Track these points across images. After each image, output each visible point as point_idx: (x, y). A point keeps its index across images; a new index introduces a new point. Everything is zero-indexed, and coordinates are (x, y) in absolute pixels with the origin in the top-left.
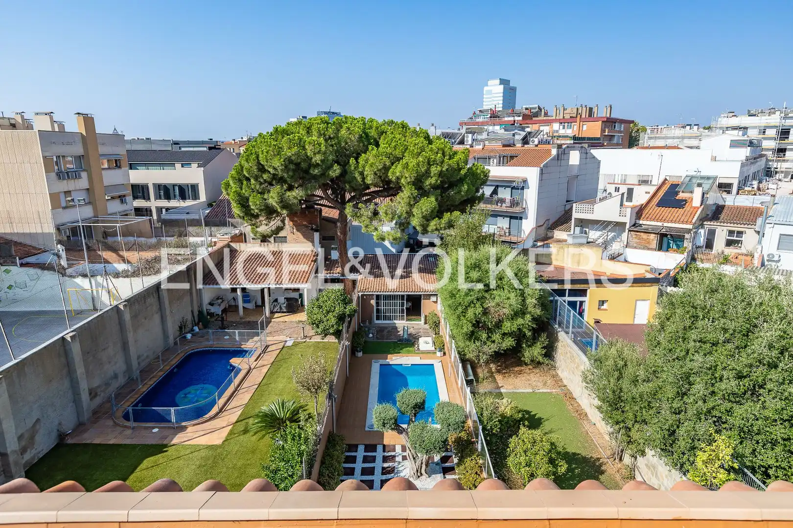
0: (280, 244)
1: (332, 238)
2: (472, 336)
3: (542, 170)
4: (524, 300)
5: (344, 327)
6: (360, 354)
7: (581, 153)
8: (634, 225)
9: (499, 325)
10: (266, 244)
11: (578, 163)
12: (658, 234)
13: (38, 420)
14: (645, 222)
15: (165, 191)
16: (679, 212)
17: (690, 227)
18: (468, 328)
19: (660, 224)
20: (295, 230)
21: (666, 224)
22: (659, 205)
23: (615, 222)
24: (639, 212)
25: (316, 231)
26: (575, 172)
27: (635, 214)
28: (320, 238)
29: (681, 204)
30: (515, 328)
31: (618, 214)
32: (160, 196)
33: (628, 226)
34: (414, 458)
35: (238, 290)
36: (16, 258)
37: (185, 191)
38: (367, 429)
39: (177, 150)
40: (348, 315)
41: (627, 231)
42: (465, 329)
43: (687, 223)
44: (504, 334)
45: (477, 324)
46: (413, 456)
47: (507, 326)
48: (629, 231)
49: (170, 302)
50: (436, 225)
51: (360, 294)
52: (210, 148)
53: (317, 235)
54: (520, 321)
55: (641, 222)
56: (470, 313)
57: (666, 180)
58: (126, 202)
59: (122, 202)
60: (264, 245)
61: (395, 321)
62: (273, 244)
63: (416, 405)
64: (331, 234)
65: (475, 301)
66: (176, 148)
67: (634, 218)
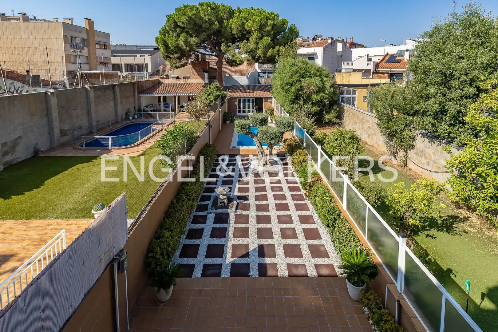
0: (186, 79)
1: (215, 78)
2: (293, 102)
3: (324, 48)
4: (324, 84)
5: (218, 102)
6: (228, 122)
7: (343, 45)
8: (375, 71)
9: (309, 97)
10: (179, 79)
11: (342, 51)
12: (388, 73)
13: (20, 137)
14: (380, 70)
15: (130, 67)
16: (398, 65)
17: (406, 70)
18: (291, 97)
19: (389, 70)
20: (195, 72)
21: (392, 70)
22: (386, 62)
23: (365, 69)
24: (377, 65)
25: (206, 72)
26: (340, 54)
27: (375, 66)
28: (208, 78)
29: (399, 61)
30: (319, 98)
31: (366, 65)
32: (128, 70)
33: (372, 71)
34: (262, 153)
35: (161, 97)
36: (40, 83)
37: (140, 68)
38: (231, 148)
39: (139, 50)
40: (221, 96)
41: (372, 73)
42: (290, 98)
43: (403, 68)
44: (313, 104)
45: (297, 97)
46: (261, 152)
47: (315, 97)
48: (373, 73)
49: (121, 97)
50: (271, 52)
51: (229, 97)
52: (155, 49)
53: (206, 74)
54: (322, 94)
55: (379, 69)
56: (293, 89)
57: (388, 53)
58: (108, 67)
59: (106, 66)
60: (178, 80)
61: (248, 114)
62: (183, 80)
63: (262, 119)
64: (214, 75)
65: (295, 82)
66: (138, 49)
67: (375, 68)
